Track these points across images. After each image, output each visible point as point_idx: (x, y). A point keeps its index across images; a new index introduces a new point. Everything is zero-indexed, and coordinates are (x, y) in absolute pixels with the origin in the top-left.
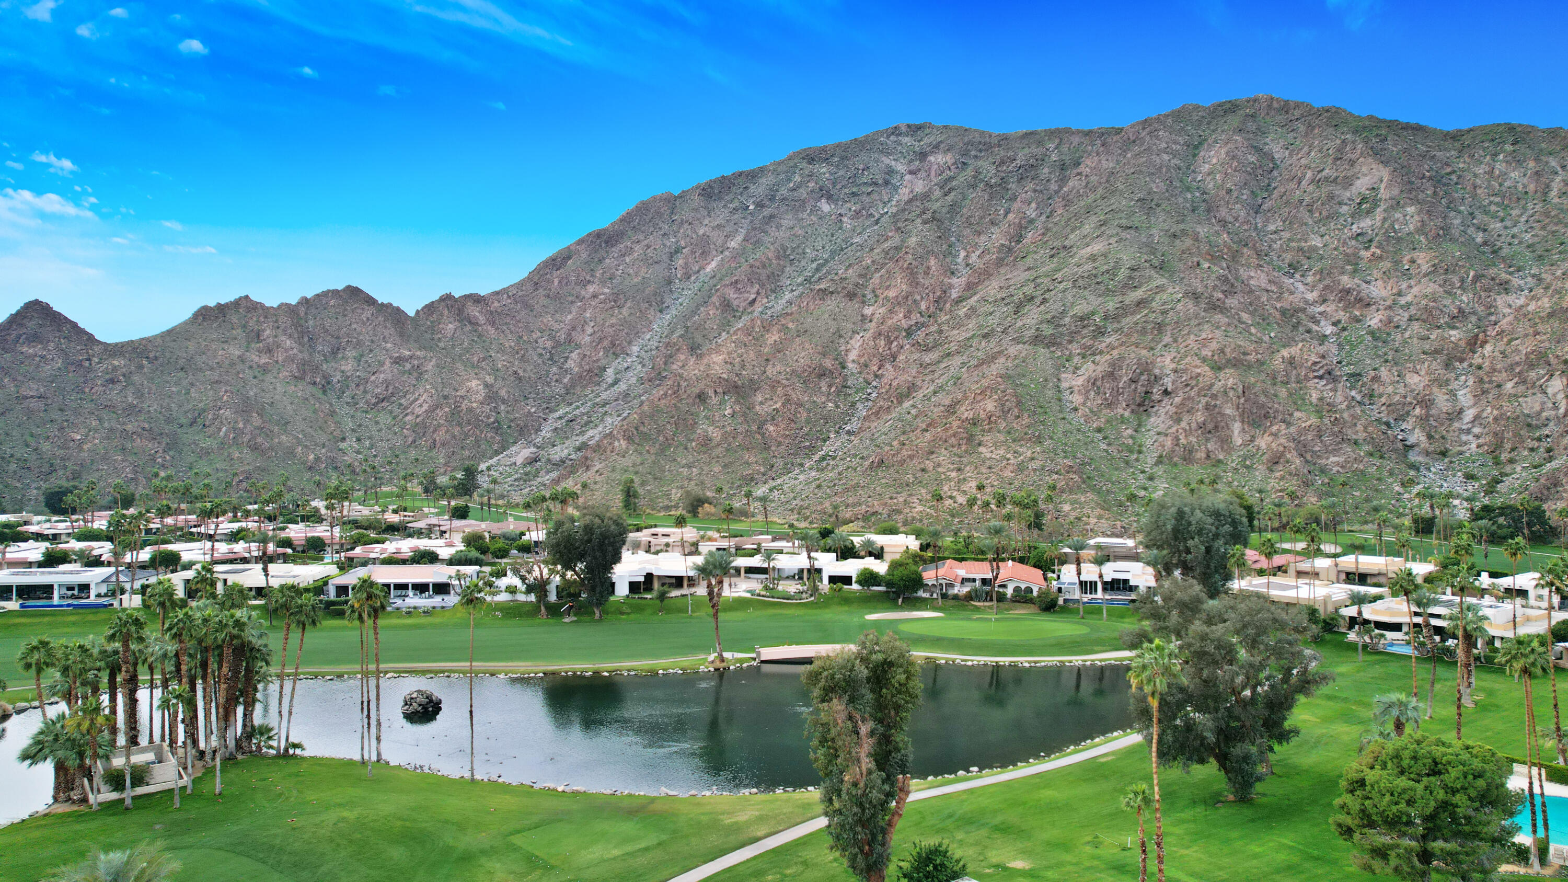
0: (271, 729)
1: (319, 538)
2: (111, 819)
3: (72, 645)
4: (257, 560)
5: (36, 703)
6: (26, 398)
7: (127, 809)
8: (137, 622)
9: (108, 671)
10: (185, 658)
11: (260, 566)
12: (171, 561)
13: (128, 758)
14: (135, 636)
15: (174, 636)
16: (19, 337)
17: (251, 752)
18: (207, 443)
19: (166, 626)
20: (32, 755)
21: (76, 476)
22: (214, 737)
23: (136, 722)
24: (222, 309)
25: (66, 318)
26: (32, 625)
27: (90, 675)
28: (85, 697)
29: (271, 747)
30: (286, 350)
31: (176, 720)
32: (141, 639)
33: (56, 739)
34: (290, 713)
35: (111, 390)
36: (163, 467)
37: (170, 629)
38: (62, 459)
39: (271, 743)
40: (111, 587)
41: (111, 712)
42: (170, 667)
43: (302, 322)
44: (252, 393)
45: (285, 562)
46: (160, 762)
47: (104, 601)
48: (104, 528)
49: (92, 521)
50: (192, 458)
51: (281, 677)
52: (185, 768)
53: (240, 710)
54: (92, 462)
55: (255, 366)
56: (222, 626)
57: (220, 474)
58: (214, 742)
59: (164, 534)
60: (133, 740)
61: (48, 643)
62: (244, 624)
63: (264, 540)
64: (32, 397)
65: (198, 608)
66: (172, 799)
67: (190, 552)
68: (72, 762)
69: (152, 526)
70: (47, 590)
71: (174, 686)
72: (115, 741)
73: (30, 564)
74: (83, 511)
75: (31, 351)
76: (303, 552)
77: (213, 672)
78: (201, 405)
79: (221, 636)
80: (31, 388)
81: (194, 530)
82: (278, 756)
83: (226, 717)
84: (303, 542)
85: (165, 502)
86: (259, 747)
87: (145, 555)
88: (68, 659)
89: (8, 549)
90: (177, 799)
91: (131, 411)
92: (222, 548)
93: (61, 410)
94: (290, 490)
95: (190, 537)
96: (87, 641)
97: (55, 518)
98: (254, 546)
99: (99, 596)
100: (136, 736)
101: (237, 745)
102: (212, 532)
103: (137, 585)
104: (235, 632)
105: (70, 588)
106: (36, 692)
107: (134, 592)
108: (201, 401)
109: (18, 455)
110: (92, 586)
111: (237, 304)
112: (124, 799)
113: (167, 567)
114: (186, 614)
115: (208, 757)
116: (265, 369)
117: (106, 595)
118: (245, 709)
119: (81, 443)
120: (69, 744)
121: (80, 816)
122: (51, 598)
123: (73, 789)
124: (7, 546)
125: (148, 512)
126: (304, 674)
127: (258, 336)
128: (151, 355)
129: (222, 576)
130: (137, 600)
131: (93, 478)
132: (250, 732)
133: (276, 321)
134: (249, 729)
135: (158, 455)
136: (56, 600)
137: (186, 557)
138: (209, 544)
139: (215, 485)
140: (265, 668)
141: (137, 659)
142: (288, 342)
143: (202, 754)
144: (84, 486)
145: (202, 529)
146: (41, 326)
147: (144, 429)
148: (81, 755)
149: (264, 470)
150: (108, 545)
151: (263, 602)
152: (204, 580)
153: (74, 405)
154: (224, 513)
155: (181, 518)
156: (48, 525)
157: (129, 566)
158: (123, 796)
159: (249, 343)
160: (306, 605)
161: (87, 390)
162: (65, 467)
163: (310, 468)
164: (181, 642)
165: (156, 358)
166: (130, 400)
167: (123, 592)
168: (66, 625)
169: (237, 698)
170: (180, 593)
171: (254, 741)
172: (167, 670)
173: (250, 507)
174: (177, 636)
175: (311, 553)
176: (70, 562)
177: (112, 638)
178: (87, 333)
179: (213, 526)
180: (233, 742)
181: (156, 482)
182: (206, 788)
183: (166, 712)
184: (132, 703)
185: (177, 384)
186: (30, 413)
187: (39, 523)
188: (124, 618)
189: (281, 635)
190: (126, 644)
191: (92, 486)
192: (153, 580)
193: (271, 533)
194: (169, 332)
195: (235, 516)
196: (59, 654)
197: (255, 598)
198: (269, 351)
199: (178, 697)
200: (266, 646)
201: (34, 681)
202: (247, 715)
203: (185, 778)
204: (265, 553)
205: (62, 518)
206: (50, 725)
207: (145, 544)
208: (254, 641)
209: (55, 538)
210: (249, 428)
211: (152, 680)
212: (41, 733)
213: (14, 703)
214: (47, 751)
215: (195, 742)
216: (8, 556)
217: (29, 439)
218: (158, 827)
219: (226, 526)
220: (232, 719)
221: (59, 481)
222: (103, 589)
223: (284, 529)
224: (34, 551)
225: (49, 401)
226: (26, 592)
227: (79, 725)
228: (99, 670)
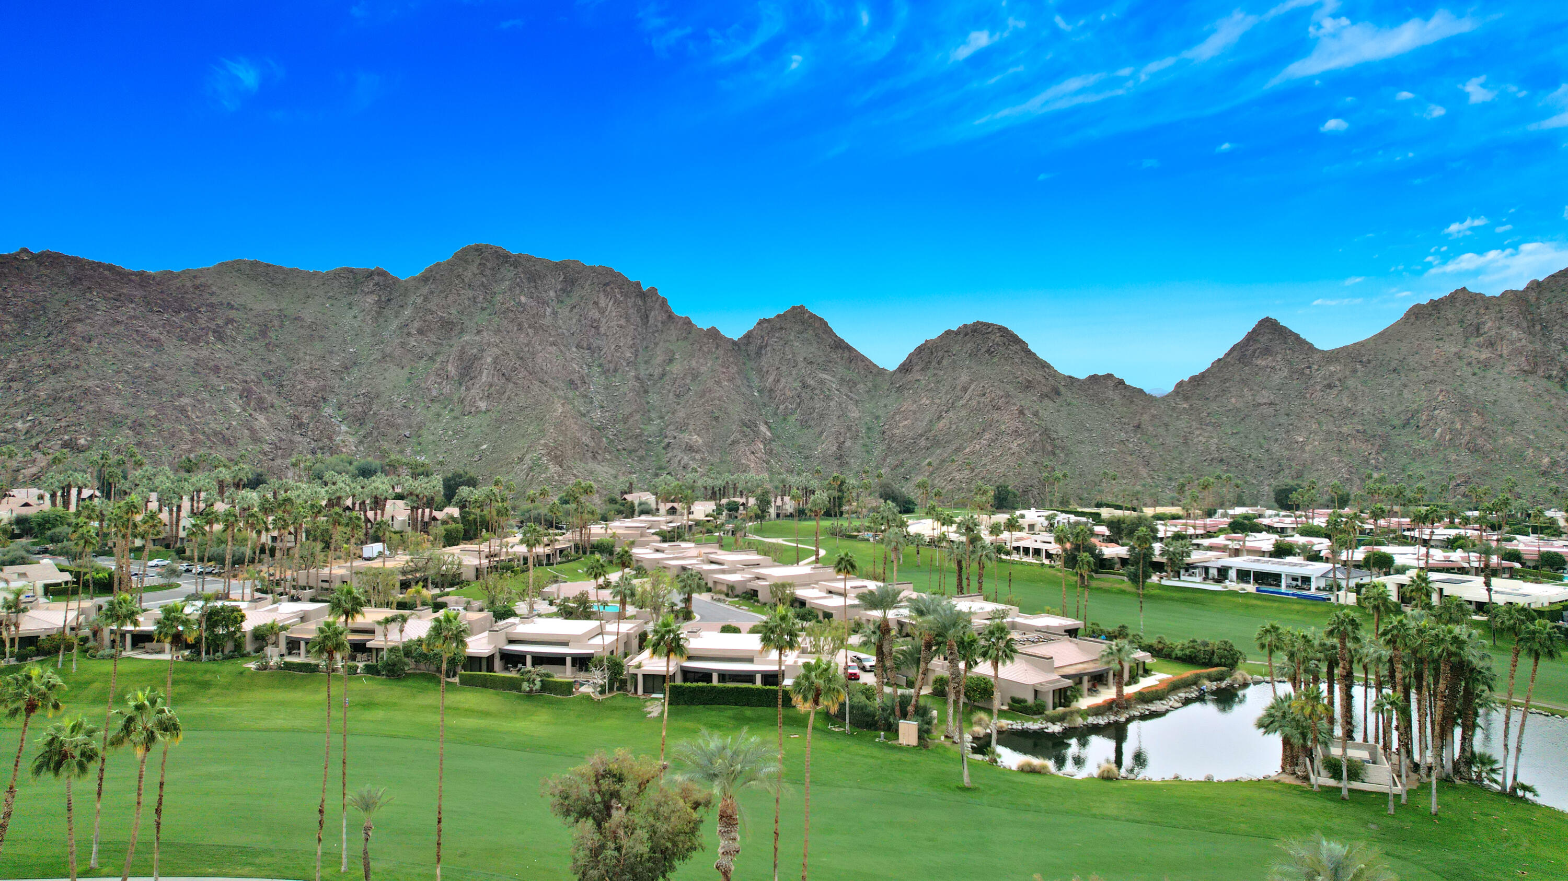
0: (1495, 762)
1: (1556, 554)
2: (1330, 804)
3: (1297, 633)
4: (1478, 571)
5: (1268, 679)
6: (1260, 405)
7: (1343, 799)
8: (1352, 621)
9: (1327, 663)
10: (1399, 666)
11: (1481, 579)
12: (1384, 564)
13: (1344, 750)
14: (1351, 635)
15: (1388, 642)
16: (1254, 352)
17: (1471, 780)
18: (1423, 444)
19: (1381, 631)
20: (1267, 724)
21: (1299, 475)
22: (1429, 753)
23: (1351, 717)
24: (1435, 305)
25: (1290, 331)
26: (1265, 607)
27: (1312, 664)
28: (1307, 684)
29: (1495, 781)
30: (1512, 343)
31: (1390, 726)
32: (1356, 640)
33: (1284, 717)
34: (1519, 750)
35: (1328, 395)
36: (1377, 468)
37: (1385, 633)
38: (1288, 459)
39: (1495, 776)
40: (1329, 582)
41: (1329, 702)
42: (1384, 671)
43: (1532, 309)
44: (1471, 392)
45: (1511, 577)
46: (1374, 763)
47: (1323, 594)
48: (1324, 525)
49: (1313, 518)
50: (1404, 460)
51: (1507, 705)
52: (1399, 776)
53: (1458, 732)
54: (1313, 463)
55: (1474, 362)
56: (1438, 640)
57: (1435, 477)
58: (1429, 757)
59: (1378, 535)
60: (1349, 735)
61: (1278, 629)
62: (1464, 642)
63: (1487, 552)
64: (1265, 404)
65: (1413, 617)
66: (1386, 803)
67: (1403, 555)
68: (1297, 741)
69: (1366, 526)
70: (1276, 577)
71: (1387, 691)
72: (1332, 730)
73: (1263, 553)
74: (1306, 508)
75: (1264, 363)
76: (1535, 568)
77: (1428, 685)
78: (1415, 406)
79: (1437, 651)
80: (1264, 397)
81: (1406, 533)
82: (1503, 793)
83: (1443, 735)
84: (1536, 557)
85: (1379, 505)
86: (1479, 775)
87: (1359, 554)
88: (1294, 646)
89: (1247, 538)
90: (1391, 805)
91: (1348, 413)
92: (1438, 555)
93: (1288, 415)
94: (1518, 496)
95: (1403, 541)
96: (1309, 633)
97: (1282, 513)
98: (1474, 556)
99: (1318, 589)
100: (1352, 731)
101: (1454, 768)
102: (1427, 537)
103: (1352, 583)
104: (1453, 649)
105: (1295, 579)
106: (1268, 669)
107: (1349, 590)
108: (1414, 402)
109: (1254, 456)
110: (1313, 579)
111: (1453, 297)
112: (1341, 788)
113: (1380, 568)
114: (1400, 622)
115: (1423, 772)
116: (1486, 365)
117: (1324, 590)
118: (1463, 732)
119: (1304, 443)
120: (1294, 723)
121: (1302, 791)
122: (1280, 586)
123: (1297, 765)
124: (1247, 535)
125: (1362, 512)
126: (1536, 708)
127: (1478, 330)
128: (1364, 359)
129: (1436, 586)
130: (1352, 598)
131: (1313, 477)
132: (1469, 758)
133: (1500, 312)
134: (1468, 755)
135: (1371, 456)
136: (1283, 588)
137: (1399, 561)
138: (1423, 550)
139: (1429, 489)
140: (1487, 692)
141: (1352, 657)
142: (1515, 333)
143: (1416, 767)
144: (1305, 484)
145: (1416, 534)
146: (1271, 340)
147: (1358, 431)
148: (1304, 736)
149: (1486, 474)
150: (1326, 542)
151: (1484, 618)
152: (1419, 589)
153: (1297, 410)
154: (1440, 519)
155: (1394, 520)
156: (1277, 519)
157: (1345, 564)
158: (1340, 785)
159: (1467, 338)
160: (1540, 632)
161: (1308, 395)
162: (1290, 467)
163: (1544, 473)
164: (1395, 649)
165: (1369, 362)
166: (1345, 403)
167: (1339, 588)
168: (1291, 612)
169: (1455, 719)
170: (1394, 597)
171: (1475, 769)
172: (1381, 673)
173: (1469, 513)
174: (1391, 642)
175: (1546, 570)
176: (1294, 555)
177: (1330, 633)
178: (1307, 343)
179: (1428, 531)
180: (1451, 764)
181: (1370, 483)
182: (1422, 803)
183: (1380, 715)
184: (1348, 698)
185: (1390, 385)
186: (1263, 418)
187: (1270, 516)
188: (1342, 617)
189: (1509, 658)
190: (1343, 641)
191: (1312, 485)
192: (1366, 580)
193: (1494, 544)
194: (1381, 334)
195: (1452, 522)
196: (1287, 639)
197: (1476, 613)
198: (1491, 344)
199: (1392, 703)
200: (1488, 669)
201: (1267, 659)
202: (1466, 739)
203: (1400, 787)
204: (1487, 566)
205: (1288, 513)
206: (1279, 702)
207: (1360, 543)
208: (1475, 662)
209: (1282, 531)
210: (1468, 428)
211: (1366, 679)
212: (1273, 707)
213: (1251, 675)
214: (1276, 724)
215: (1409, 753)
216: (1247, 544)
217: (1262, 441)
218: (1373, 827)
219: (1442, 532)
220: (1449, 738)
221: (1286, 480)
222: (1322, 584)
223: (1510, 540)
224: (1266, 541)
225: (1278, 407)
226: (1262, 578)
227: (1302, 708)
228: (1319, 660)
